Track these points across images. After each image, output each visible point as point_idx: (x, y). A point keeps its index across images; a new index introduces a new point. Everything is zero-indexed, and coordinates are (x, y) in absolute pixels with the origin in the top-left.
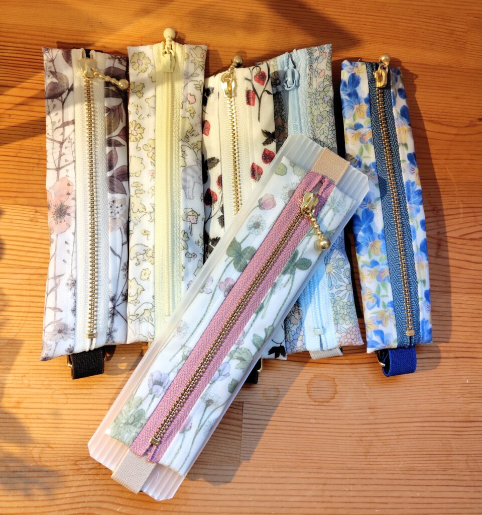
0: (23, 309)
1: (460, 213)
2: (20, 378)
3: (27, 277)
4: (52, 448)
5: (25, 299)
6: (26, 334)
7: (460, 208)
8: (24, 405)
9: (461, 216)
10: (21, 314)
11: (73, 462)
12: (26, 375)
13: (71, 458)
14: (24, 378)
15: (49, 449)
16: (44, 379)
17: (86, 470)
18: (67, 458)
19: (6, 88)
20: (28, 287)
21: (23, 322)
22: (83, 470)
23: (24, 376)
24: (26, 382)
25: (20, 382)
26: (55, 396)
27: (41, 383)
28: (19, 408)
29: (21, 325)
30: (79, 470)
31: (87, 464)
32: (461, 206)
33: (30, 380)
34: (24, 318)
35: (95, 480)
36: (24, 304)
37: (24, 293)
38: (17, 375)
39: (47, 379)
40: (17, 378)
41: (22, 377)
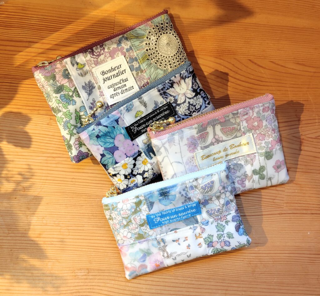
0: (43, 178)
1: (316, 123)
2: (41, 220)
3: (45, 158)
4: (59, 262)
5: (44, 172)
6: (45, 193)
7: (316, 119)
8: (44, 236)
9: (317, 124)
10: (42, 181)
11: (72, 271)
12: (45, 218)
13: (70, 269)
14: (43, 220)
15: (58, 263)
16: (55, 220)
17: (80, 276)
18: (69, 268)
19: (33, 43)
20: (46, 165)
21: (43, 186)
22: (79, 276)
23: (44, 218)
24: (44, 222)
25: (41, 222)
26: (61, 231)
27: (53, 222)
28: (40, 238)
29: (42, 188)
30: (75, 276)
31: (81, 272)
32: (317, 118)
33: (47, 221)
34: (44, 183)
35: (85, 282)
36: (44, 175)
37: (44, 168)
38: (39, 217)
39: (57, 220)
40: (39, 219)
41: (42, 219)
